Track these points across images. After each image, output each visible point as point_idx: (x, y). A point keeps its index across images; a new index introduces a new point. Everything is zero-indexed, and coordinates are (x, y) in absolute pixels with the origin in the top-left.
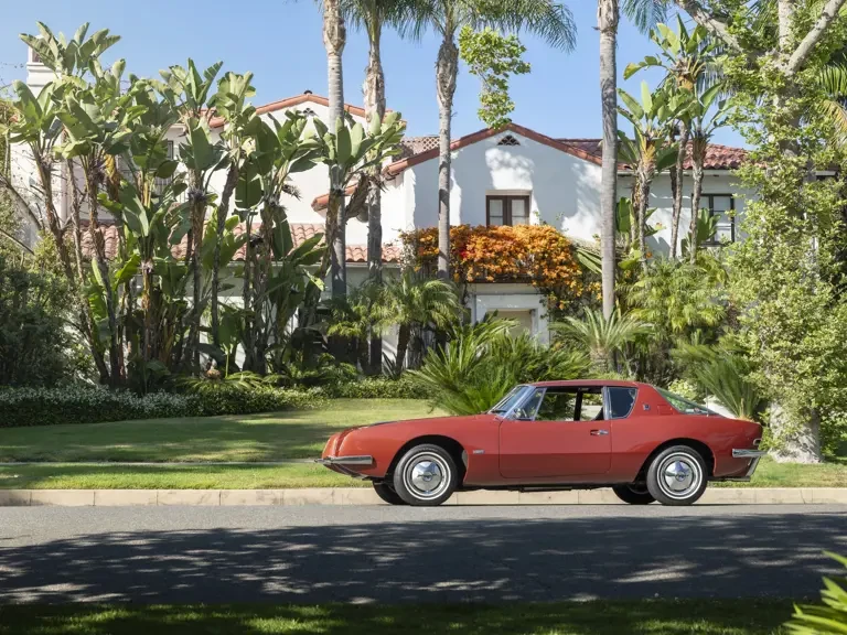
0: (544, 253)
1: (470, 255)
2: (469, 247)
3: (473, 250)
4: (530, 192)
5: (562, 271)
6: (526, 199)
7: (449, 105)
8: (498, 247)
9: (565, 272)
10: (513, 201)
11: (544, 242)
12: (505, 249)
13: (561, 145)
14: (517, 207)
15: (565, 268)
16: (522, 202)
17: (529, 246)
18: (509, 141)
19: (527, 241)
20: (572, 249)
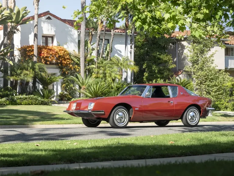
0: (63, 55)
1: (43, 55)
2: (43, 52)
3: (43, 54)
4: (54, 35)
5: (67, 61)
6: (52, 38)
7: (38, 5)
8: (51, 53)
9: (68, 62)
10: (48, 38)
11: (63, 52)
12: (53, 54)
13: (64, 21)
14: (50, 40)
15: (68, 60)
16: (51, 38)
17: (59, 53)
18: (49, 18)
19: (59, 51)
20: (69, 54)
